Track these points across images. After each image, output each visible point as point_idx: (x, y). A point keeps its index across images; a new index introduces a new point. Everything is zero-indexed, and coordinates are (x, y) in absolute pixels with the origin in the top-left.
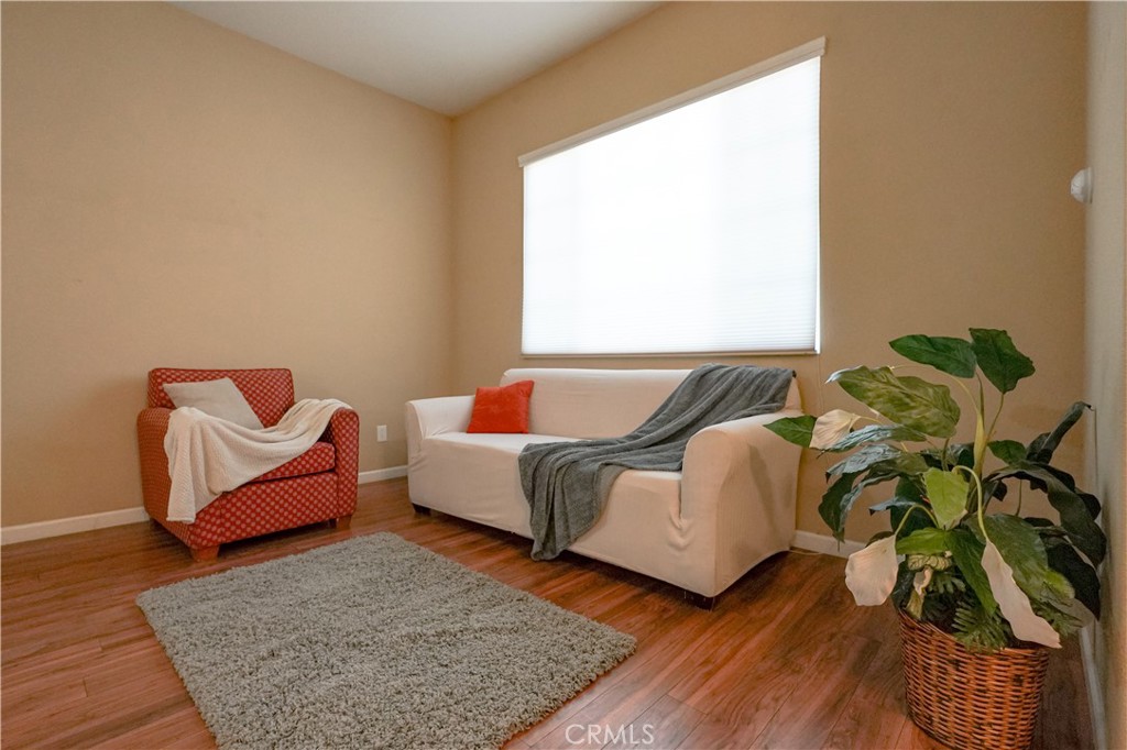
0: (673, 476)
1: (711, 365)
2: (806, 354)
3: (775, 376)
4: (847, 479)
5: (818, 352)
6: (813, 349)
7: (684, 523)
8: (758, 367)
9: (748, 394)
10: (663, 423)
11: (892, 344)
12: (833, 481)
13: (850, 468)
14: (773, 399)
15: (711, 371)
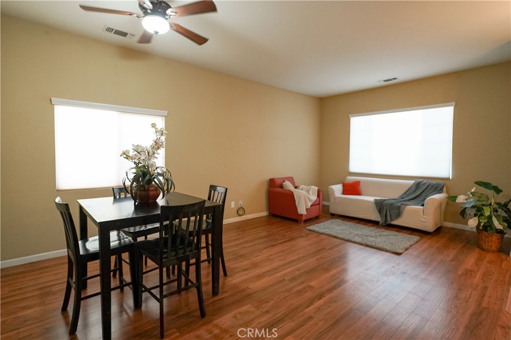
0: (422, 207)
1: (420, 180)
2: (448, 179)
3: (440, 185)
4: (466, 208)
5: (451, 178)
6: (449, 178)
7: (425, 217)
8: (434, 182)
9: (433, 189)
10: (408, 195)
11: (475, 183)
12: (462, 209)
13: (467, 206)
14: (440, 190)
15: (420, 182)
